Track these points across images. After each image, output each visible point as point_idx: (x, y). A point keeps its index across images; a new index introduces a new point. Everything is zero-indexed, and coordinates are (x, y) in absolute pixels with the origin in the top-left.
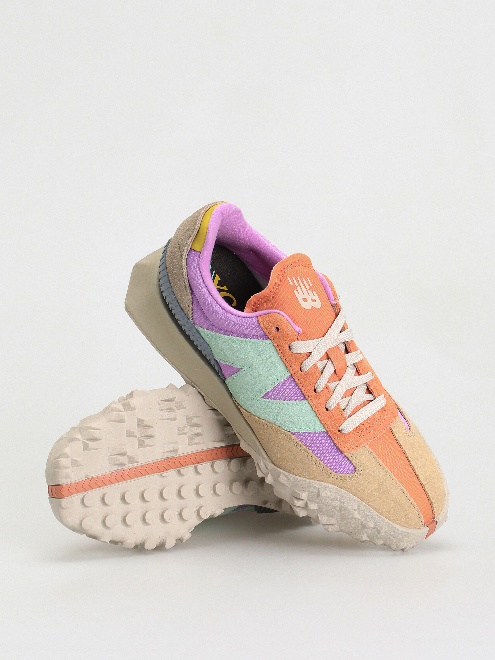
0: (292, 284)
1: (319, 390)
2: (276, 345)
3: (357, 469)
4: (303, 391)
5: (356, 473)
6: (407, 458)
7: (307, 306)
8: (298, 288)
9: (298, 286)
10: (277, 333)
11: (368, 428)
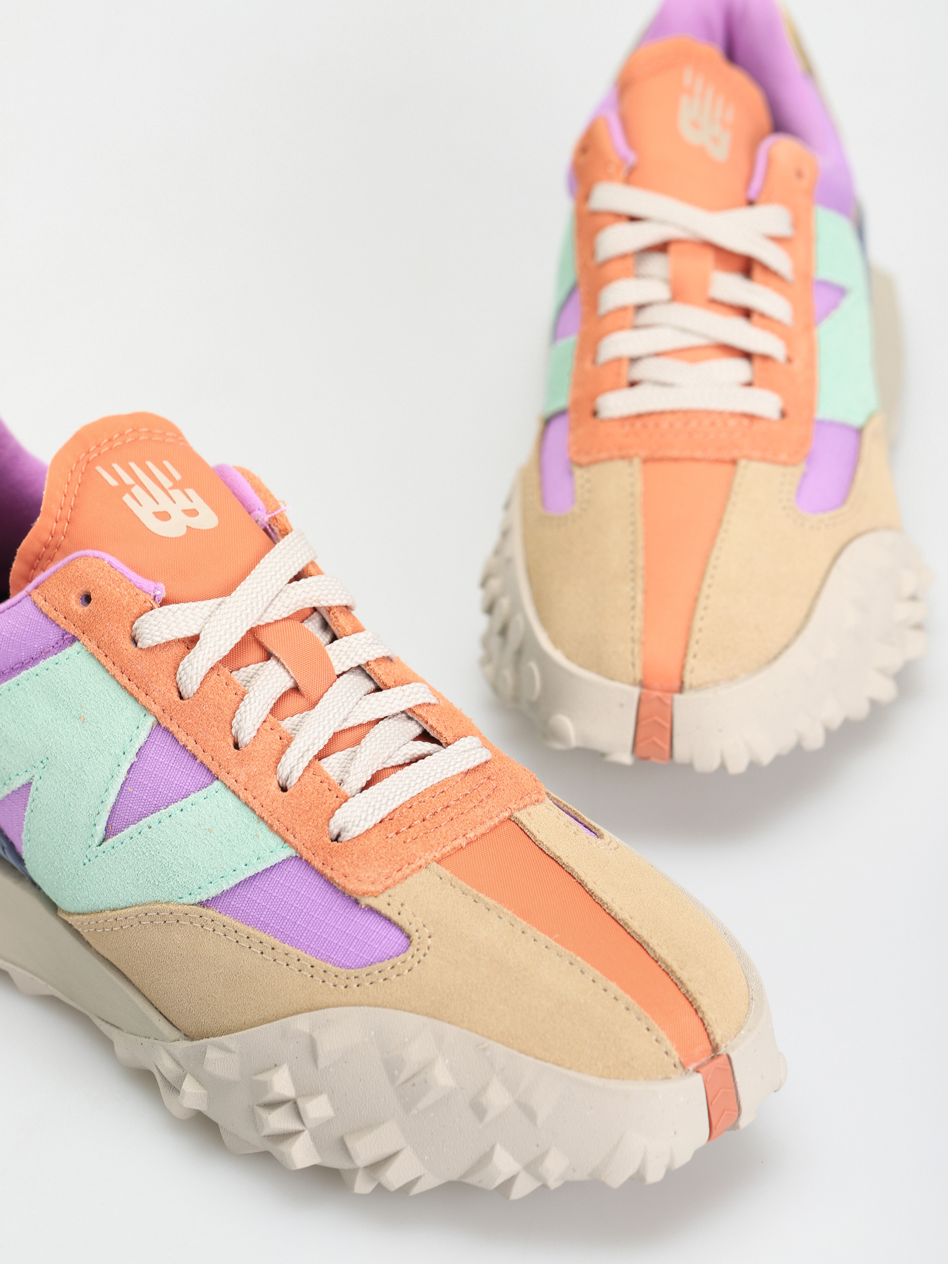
0: (113, 482)
1: (245, 738)
2: (93, 646)
3: (415, 936)
4: (201, 756)
5: (411, 949)
6: (581, 884)
7: (174, 529)
8: (136, 490)
9: (133, 486)
10: (86, 608)
11: (427, 817)
